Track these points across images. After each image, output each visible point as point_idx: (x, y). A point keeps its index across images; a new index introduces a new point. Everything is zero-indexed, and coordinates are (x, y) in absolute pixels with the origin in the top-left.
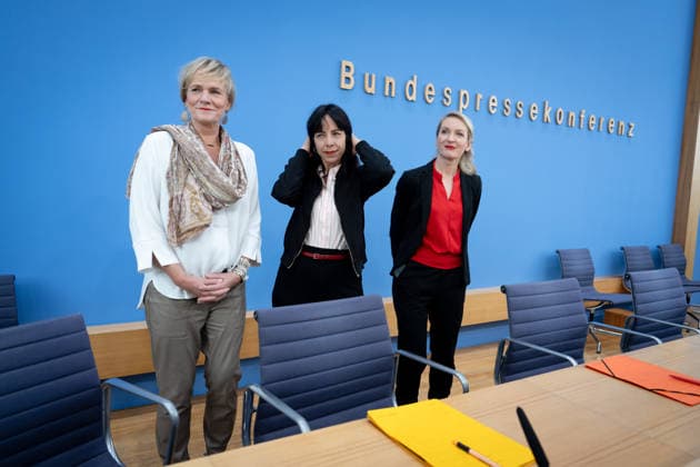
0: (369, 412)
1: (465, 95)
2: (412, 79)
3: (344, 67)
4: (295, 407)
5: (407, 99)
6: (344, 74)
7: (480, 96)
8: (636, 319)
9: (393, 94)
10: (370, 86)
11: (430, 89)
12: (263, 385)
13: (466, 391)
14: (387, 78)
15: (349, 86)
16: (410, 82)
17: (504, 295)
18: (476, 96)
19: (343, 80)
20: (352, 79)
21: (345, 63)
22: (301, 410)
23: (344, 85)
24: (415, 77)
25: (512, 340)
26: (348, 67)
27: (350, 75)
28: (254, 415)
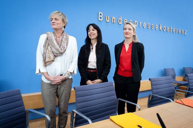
0: (110, 117)
1: (136, 22)
2: (120, 17)
3: (99, 15)
4: (88, 116)
5: (119, 24)
6: (100, 16)
7: (141, 23)
8: (189, 88)
9: (115, 22)
10: (108, 20)
11: (126, 21)
12: (77, 110)
13: (140, 110)
14: (113, 17)
15: (101, 20)
16: (120, 19)
17: (150, 81)
18: (139, 23)
19: (99, 18)
20: (102, 18)
21: (100, 13)
22: (90, 117)
23: (99, 20)
24: (121, 17)
25: (153, 95)
26: (101, 14)
27: (101, 16)
28: (74, 119)
